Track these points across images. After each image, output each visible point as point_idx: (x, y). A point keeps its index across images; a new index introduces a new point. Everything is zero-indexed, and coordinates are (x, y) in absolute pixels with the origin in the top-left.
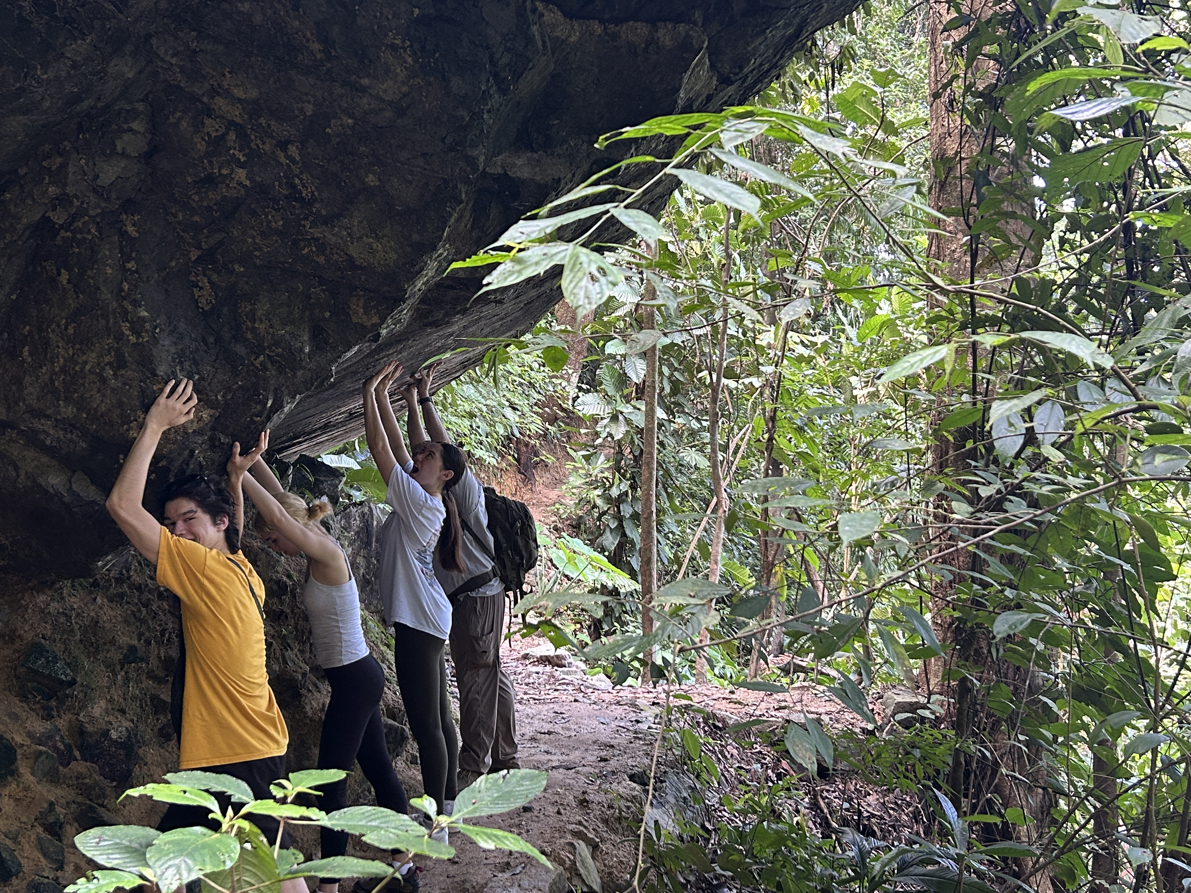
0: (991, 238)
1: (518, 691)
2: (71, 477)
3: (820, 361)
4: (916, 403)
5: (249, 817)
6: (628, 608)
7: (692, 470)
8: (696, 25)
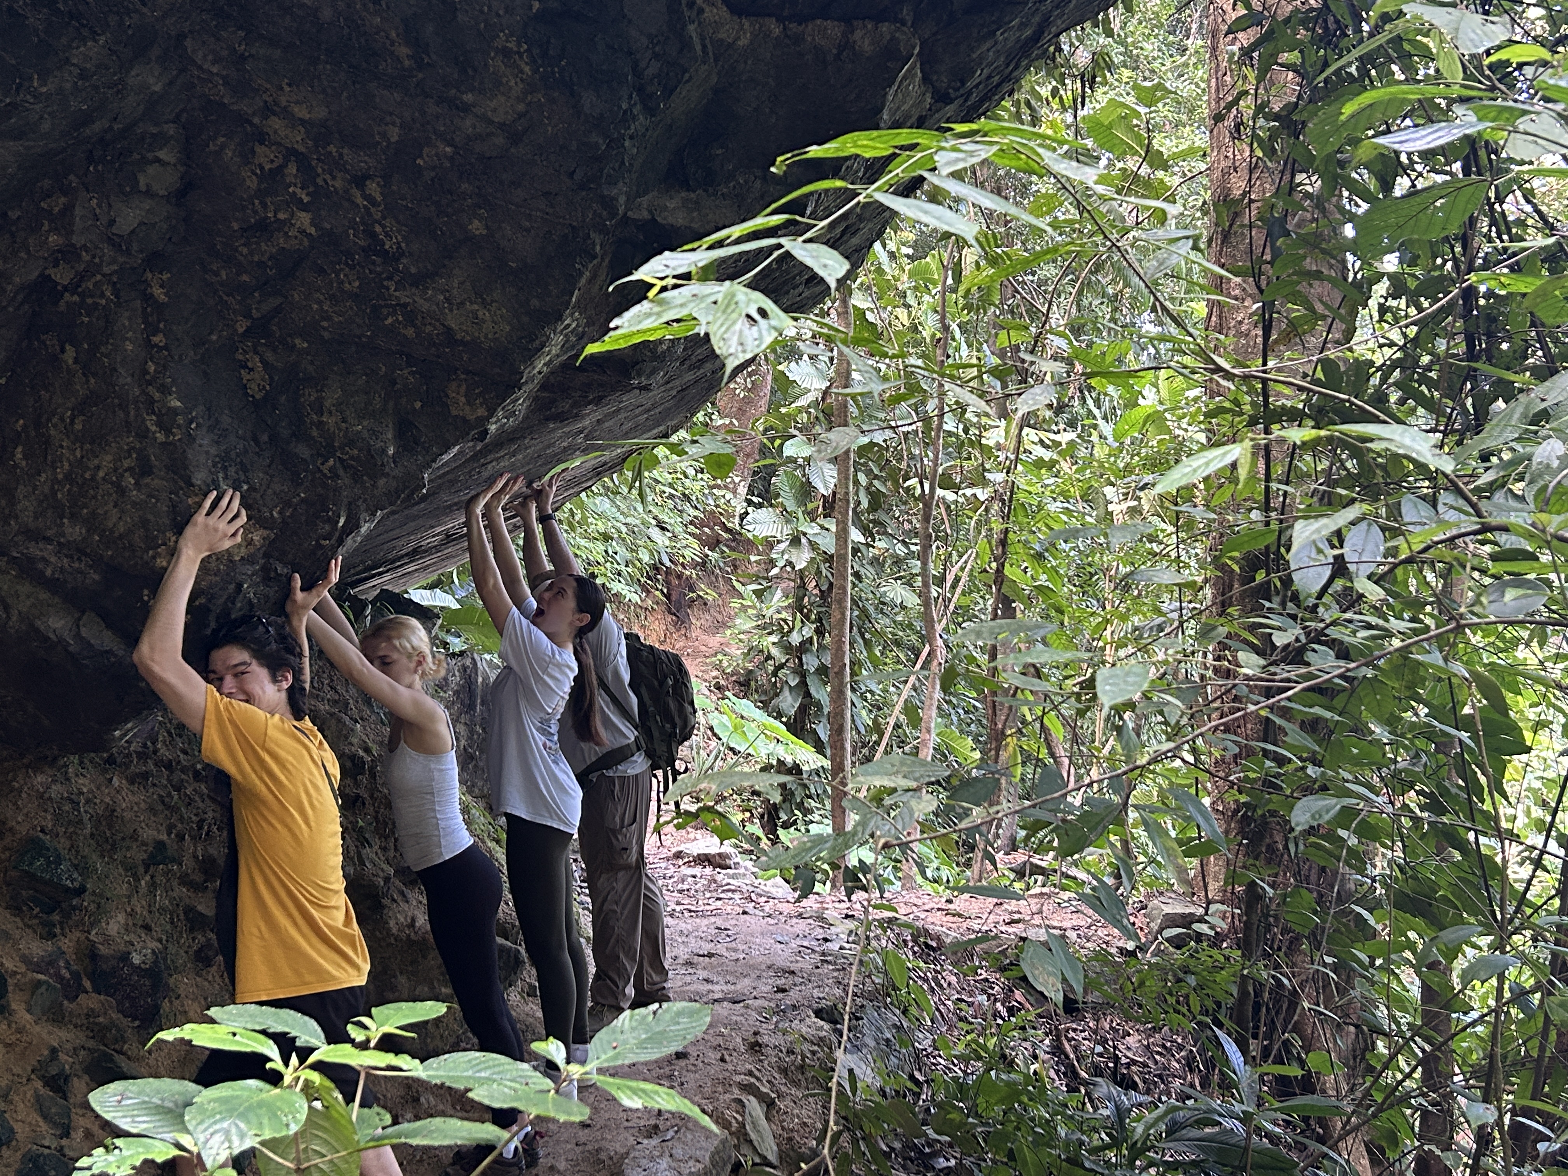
0: (1290, 305)
1: (669, 901)
2: (79, 619)
3: (1065, 466)
4: (1191, 522)
5: (319, 1066)
6: (813, 791)
7: (897, 610)
8: (904, 24)
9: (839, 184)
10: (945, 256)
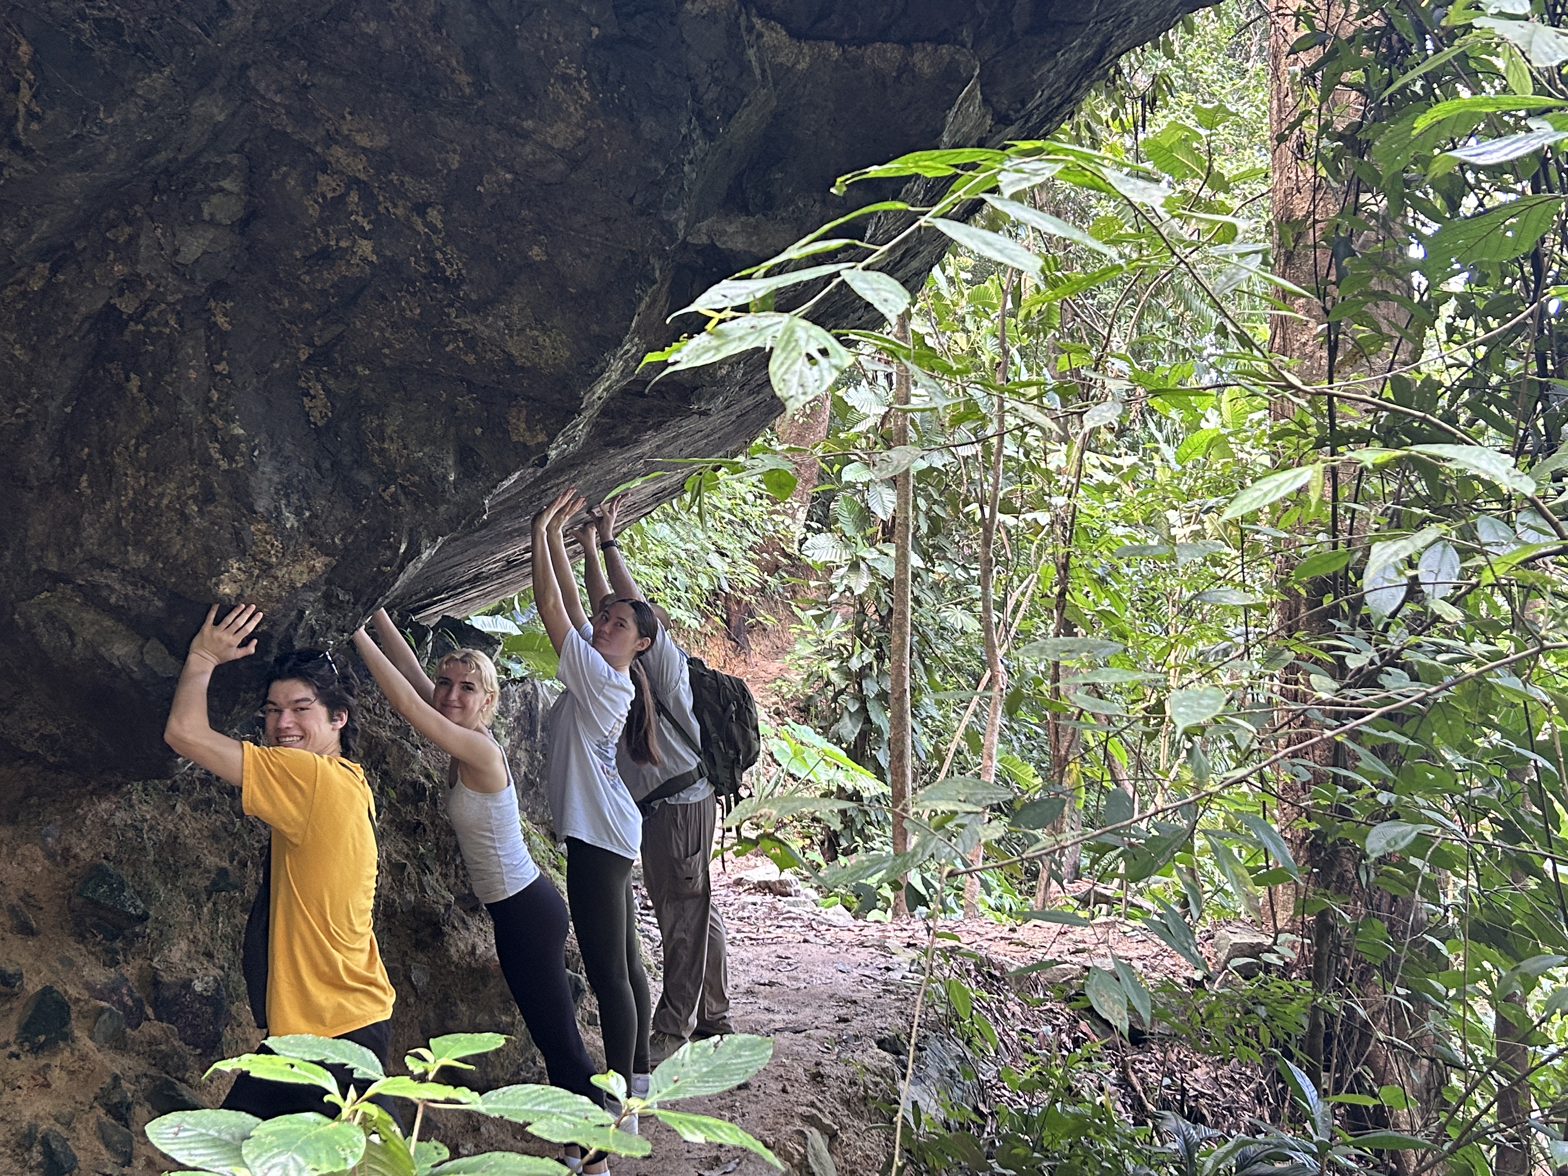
0: (1356, 326)
1: (729, 929)
2: (142, 647)
3: (1126, 489)
4: (1256, 545)
5: (377, 1099)
6: (874, 818)
7: (957, 635)
8: (964, 46)
9: (900, 205)
10: (1005, 281)
